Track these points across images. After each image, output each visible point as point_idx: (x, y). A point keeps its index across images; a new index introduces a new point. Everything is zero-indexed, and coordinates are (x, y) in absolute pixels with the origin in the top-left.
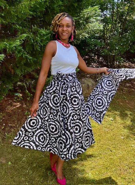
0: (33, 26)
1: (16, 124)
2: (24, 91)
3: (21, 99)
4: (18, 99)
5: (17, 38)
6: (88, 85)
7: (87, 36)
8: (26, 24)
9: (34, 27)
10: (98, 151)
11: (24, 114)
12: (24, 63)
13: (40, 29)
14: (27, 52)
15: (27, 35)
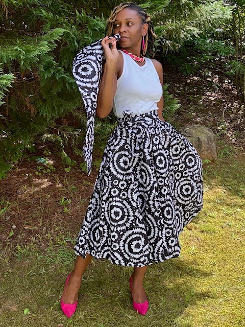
0: (77, 12)
1: (40, 225)
2: (59, 154)
3: (51, 170)
4: (44, 171)
5: (43, 37)
6: (199, 140)
7: (196, 31)
8: (62, 8)
9: (81, 15)
10: (220, 284)
11: (58, 204)
12: (57, 93)
13: (94, 18)
14: (64, 67)
15: (65, 30)
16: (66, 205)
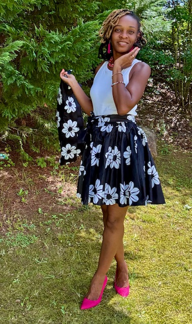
0: (35, 27)
3: (11, 165)
4: (5, 166)
5: (6, 48)
11: (16, 195)
12: (18, 97)
13: (50, 32)
14: (23, 75)
15: (25, 42)
16: (24, 195)
